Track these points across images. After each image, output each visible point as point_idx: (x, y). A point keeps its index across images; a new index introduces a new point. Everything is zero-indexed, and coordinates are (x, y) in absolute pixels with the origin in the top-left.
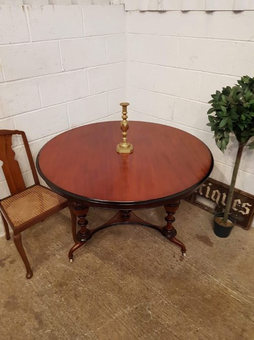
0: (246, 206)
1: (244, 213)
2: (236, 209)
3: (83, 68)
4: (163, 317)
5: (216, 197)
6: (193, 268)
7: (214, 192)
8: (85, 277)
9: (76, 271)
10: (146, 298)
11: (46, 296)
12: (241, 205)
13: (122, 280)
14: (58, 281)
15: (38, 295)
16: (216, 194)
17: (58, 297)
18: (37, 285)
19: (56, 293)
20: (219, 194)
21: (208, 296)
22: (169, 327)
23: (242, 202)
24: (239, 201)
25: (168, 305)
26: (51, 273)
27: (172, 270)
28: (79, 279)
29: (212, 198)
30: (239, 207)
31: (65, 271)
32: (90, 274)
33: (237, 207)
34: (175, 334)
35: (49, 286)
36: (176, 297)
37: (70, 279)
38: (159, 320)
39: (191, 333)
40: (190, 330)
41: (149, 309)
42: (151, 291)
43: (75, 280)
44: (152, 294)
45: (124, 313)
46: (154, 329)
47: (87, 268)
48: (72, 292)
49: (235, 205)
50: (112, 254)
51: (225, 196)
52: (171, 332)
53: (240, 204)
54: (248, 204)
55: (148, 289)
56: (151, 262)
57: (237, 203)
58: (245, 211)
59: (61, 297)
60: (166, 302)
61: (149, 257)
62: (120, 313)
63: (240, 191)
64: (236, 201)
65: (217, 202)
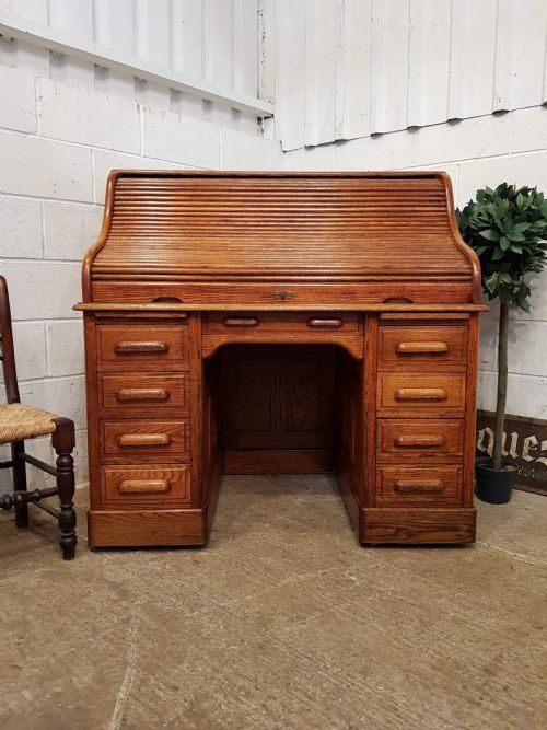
2: (529, 459)
4: (381, 582)
5: (485, 443)
7: (482, 433)
10: (343, 562)
12: (539, 446)
16: (487, 436)
20: (492, 434)
22: (396, 594)
23: (540, 440)
24: (533, 439)
25: (390, 569)
29: (479, 446)
30: (536, 452)
33: (531, 453)
34: (410, 601)
38: (375, 586)
39: (443, 600)
40: (440, 597)
41: (351, 574)
44: (353, 557)
45: (299, 579)
49: (526, 449)
51: (503, 435)
52: (401, 599)
53: (536, 446)
57: (531, 443)
62: (291, 579)
63: (531, 419)
64: (527, 441)
65: (490, 451)
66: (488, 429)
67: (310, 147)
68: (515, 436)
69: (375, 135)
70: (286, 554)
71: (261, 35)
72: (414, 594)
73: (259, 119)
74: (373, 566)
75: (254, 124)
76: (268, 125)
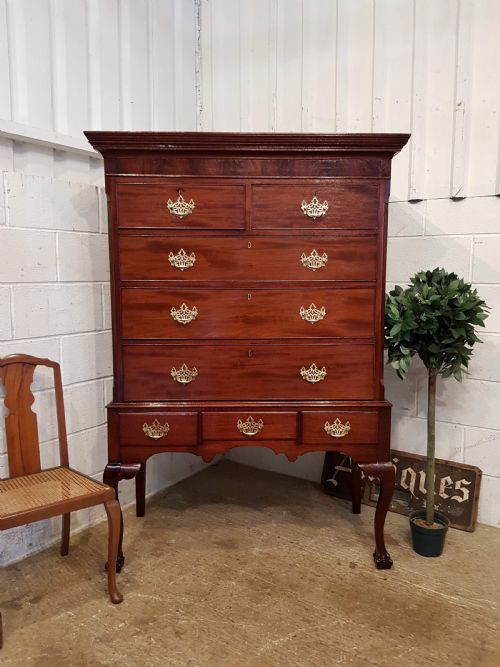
0: (462, 485)
1: (460, 500)
2: (445, 496)
4: (345, 642)
5: (408, 482)
7: (405, 472)
8: (188, 606)
9: (168, 600)
10: (308, 621)
11: (118, 639)
12: (453, 485)
13: (258, 603)
14: (136, 617)
15: (101, 641)
16: (409, 475)
17: (143, 640)
18: (95, 627)
19: (137, 633)
20: (413, 474)
22: (360, 653)
23: (454, 480)
24: (448, 479)
25: (350, 625)
26: (119, 609)
27: (341, 581)
28: (177, 611)
29: (402, 484)
30: (450, 491)
31: (148, 602)
32: (195, 601)
33: (447, 491)
34: (373, 661)
35: (121, 625)
36: (360, 615)
37: (158, 612)
38: (341, 647)
39: (400, 656)
40: (397, 653)
42: (314, 611)
43: (170, 612)
44: (317, 615)
45: (273, 645)
46: (334, 660)
48: (169, 629)
49: (442, 488)
51: (423, 475)
52: (365, 660)
53: (451, 485)
54: (464, 482)
55: (307, 609)
57: (447, 483)
58: (461, 494)
59: (150, 638)
63: (447, 462)
64: (443, 481)
65: (412, 489)
66: (410, 469)
70: (257, 618)
71: (199, 108)
72: (375, 653)
74: (335, 623)
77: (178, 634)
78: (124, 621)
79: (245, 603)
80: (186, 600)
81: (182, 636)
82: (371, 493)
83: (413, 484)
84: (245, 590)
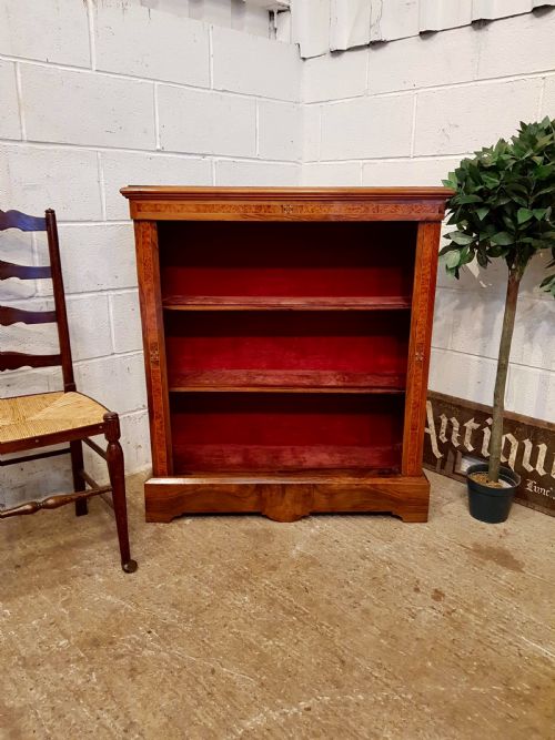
3: (204, 155)
5: (506, 453)
6: (472, 617)
8: (167, 627)
9: (144, 613)
10: (338, 685)
11: (48, 666)
13: (269, 638)
14: (87, 634)
15: (24, 666)
17: (81, 673)
18: (27, 640)
19: (78, 660)
20: (515, 444)
21: (524, 686)
25: (405, 704)
26: (72, 614)
27: (411, 620)
28: (149, 632)
31: (115, 611)
32: (179, 620)
35: (61, 643)
36: (428, 687)
37: (122, 629)
42: (352, 668)
43: (137, 633)
44: (356, 674)
47: (174, 605)
48: (125, 661)
50: (246, 580)
51: (528, 445)
55: (343, 662)
56: (352, 600)
59: (90, 672)
60: (396, 697)
61: (347, 589)
62: (259, 720)
65: (511, 463)
66: (509, 436)
67: (337, 53)
68: (543, 448)
69: (426, 34)
73: (271, 14)
75: (265, 21)
76: (283, 22)
77: (133, 672)
78: (68, 637)
79: (252, 635)
80: (167, 615)
81: (139, 677)
82: (455, 463)
83: (513, 455)
84: (258, 614)
